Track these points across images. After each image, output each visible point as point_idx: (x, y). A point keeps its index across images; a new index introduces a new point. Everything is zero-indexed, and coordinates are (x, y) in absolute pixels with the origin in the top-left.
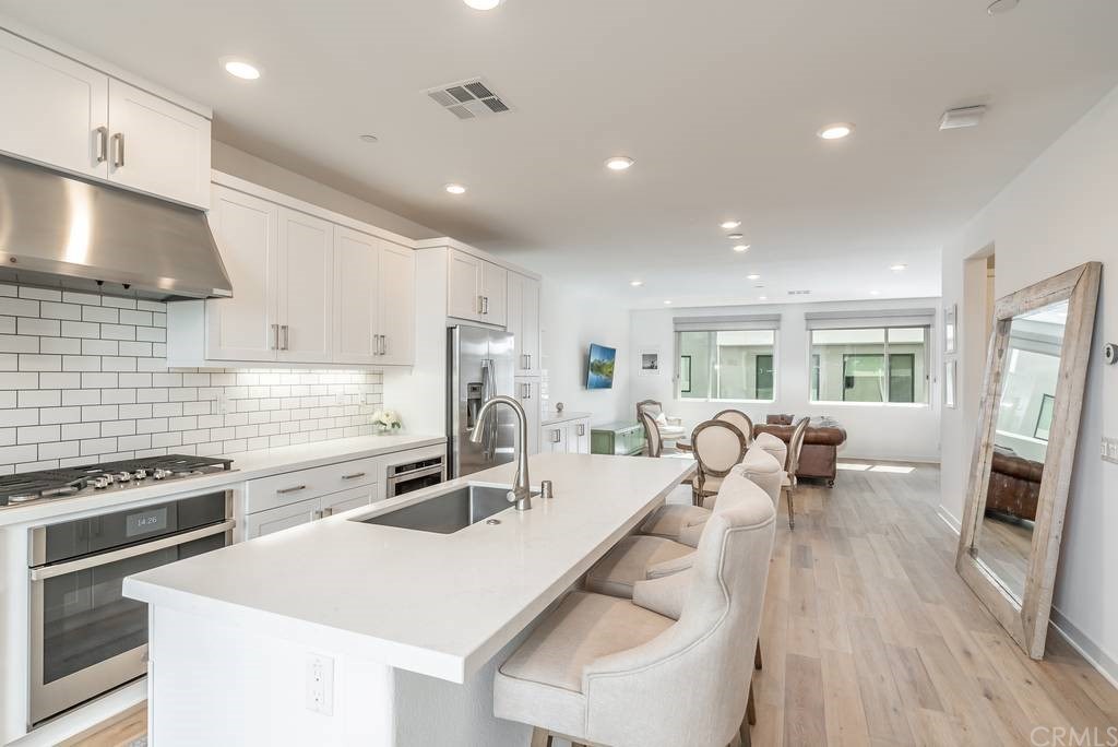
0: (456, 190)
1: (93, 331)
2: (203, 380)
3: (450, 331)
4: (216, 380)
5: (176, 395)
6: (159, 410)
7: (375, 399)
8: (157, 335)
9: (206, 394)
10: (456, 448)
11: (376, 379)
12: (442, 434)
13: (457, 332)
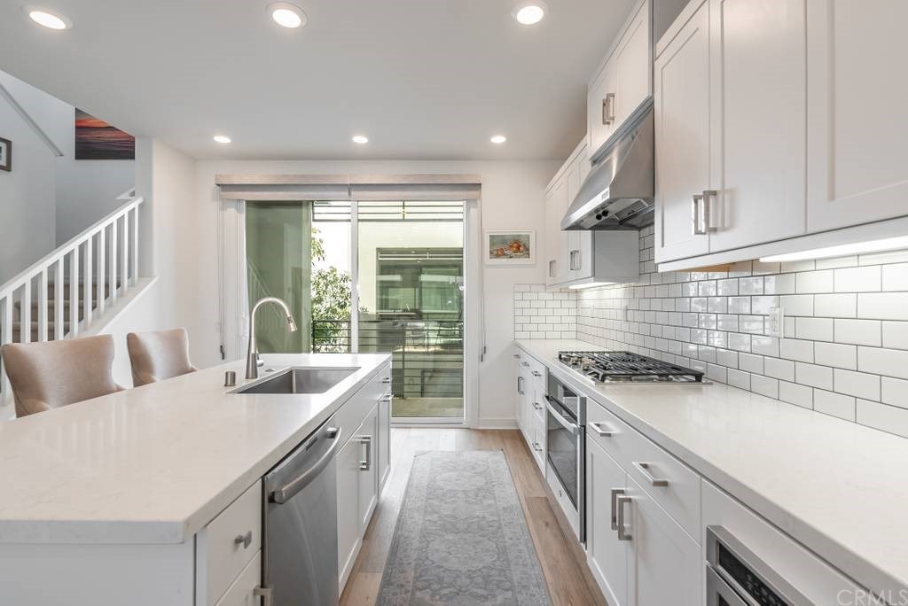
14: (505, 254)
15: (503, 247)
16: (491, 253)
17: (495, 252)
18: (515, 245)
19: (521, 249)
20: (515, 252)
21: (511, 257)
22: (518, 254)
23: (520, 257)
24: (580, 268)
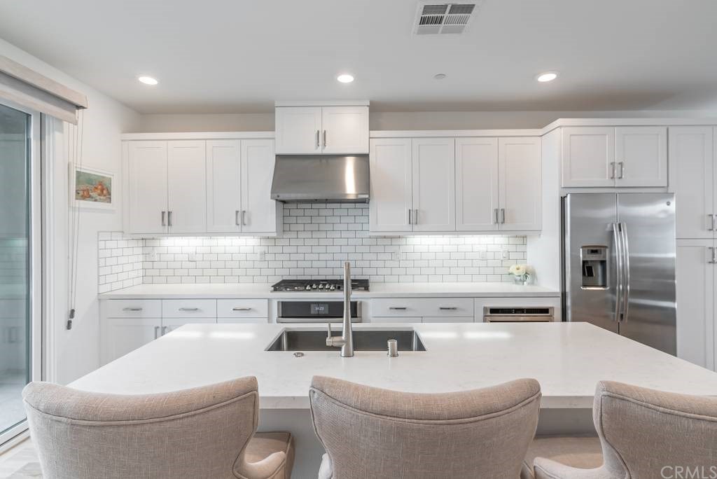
0: (547, 78)
1: (337, 220)
2: (387, 242)
3: (563, 199)
4: (395, 242)
5: (373, 249)
6: (366, 256)
7: (520, 256)
8: (363, 220)
9: (389, 249)
10: (569, 303)
11: (519, 241)
12: (557, 289)
13: (568, 200)
14: (90, 197)
15: (89, 187)
16: (77, 193)
17: (81, 193)
18: (100, 187)
19: (105, 192)
20: (99, 195)
21: (96, 200)
22: (102, 197)
23: (103, 201)
24: (250, 223)
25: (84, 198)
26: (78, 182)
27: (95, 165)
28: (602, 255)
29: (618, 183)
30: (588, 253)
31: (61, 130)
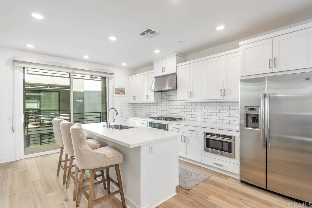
15: (119, 91)
18: (121, 91)
19: (123, 92)
21: (120, 94)
23: (123, 94)
24: (149, 99)
25: (117, 94)
26: (116, 90)
27: (120, 86)
28: (256, 111)
29: (275, 70)
30: (249, 110)
31: (111, 80)
